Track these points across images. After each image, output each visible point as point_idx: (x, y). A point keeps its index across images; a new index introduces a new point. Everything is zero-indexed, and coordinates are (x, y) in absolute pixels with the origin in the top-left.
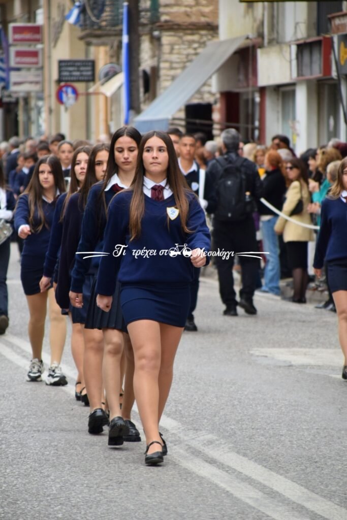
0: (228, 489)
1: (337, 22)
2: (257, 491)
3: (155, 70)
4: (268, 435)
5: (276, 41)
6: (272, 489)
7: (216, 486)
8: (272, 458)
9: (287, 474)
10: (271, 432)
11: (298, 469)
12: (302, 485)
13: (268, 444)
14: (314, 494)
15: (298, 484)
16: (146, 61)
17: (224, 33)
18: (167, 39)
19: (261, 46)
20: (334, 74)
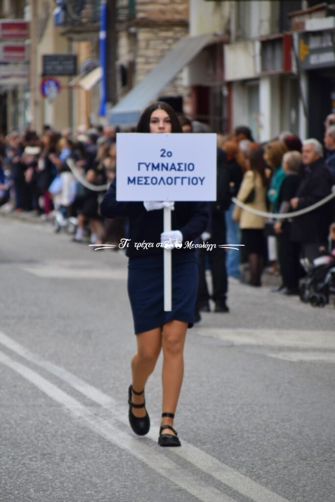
0: (145, 460)
1: (297, 20)
2: (171, 462)
4: (194, 410)
5: (242, 38)
6: (185, 460)
7: (135, 457)
8: (193, 431)
9: (203, 447)
10: (198, 407)
11: (214, 441)
12: (214, 457)
13: (192, 419)
14: (224, 465)
15: (212, 455)
17: (195, 30)
19: (228, 42)
20: (294, 69)
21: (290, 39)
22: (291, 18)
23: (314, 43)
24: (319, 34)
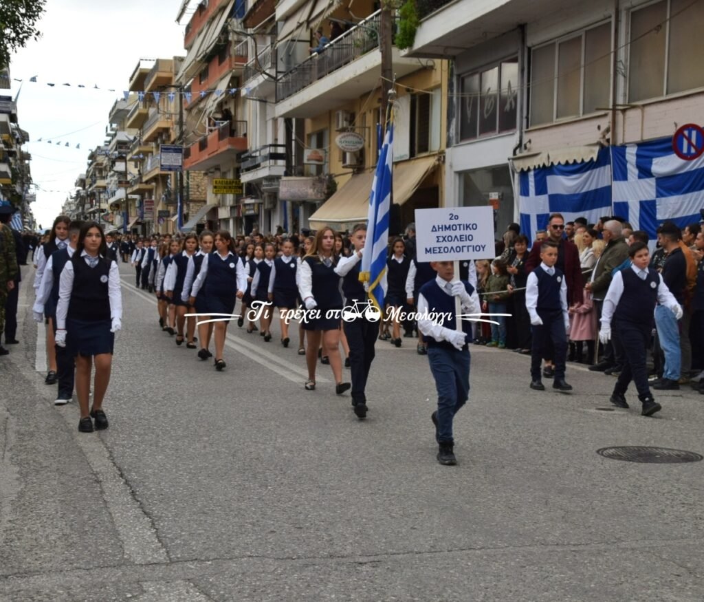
1: (242, 200)
3: (188, 214)
5: (224, 206)
16: (185, 211)
17: (208, 203)
18: (191, 205)
19: (219, 207)
20: (241, 215)
21: (240, 206)
22: (239, 200)
23: (247, 207)
24: (249, 204)
